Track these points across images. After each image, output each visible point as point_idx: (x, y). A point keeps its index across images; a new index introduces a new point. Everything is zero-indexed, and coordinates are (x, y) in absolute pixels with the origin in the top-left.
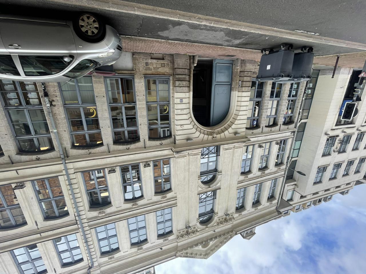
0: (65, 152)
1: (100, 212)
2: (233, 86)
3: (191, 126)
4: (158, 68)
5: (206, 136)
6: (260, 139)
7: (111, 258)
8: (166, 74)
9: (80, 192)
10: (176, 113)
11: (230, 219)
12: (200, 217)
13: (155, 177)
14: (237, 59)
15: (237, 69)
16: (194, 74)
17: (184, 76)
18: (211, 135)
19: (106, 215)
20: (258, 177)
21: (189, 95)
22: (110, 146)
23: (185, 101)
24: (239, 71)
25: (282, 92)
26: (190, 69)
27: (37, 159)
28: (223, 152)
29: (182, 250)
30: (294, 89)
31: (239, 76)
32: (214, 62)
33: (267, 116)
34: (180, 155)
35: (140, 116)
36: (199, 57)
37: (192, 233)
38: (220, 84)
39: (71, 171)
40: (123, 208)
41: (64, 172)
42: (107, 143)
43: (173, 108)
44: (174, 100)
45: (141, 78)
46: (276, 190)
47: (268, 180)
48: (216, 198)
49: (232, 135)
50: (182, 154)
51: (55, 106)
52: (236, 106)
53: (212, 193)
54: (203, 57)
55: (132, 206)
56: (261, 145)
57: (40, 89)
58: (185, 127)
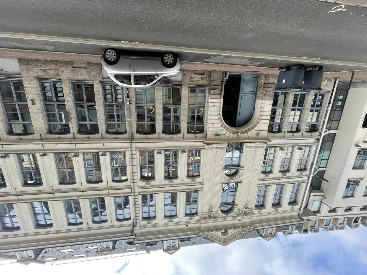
0: (132, 134)
1: (147, 183)
2: (257, 95)
3: (220, 125)
4: (199, 81)
5: (232, 134)
6: (282, 142)
7: (149, 223)
8: (204, 85)
9: (137, 165)
10: (209, 114)
11: (250, 214)
12: (222, 206)
13: (188, 163)
14: (262, 74)
15: (262, 82)
16: (225, 85)
17: (217, 87)
18: (236, 134)
19: (150, 186)
20: (279, 178)
21: (221, 101)
22: (160, 134)
23: (216, 105)
24: (263, 83)
25: (305, 102)
26: (222, 82)
27: (116, 137)
28: (246, 150)
29: (204, 231)
30: (318, 99)
31: (262, 88)
32: (242, 76)
33: (289, 122)
34: (209, 147)
35: (183, 115)
36: (230, 72)
37: (214, 218)
38: (246, 93)
39: (134, 149)
40: (162, 183)
41: (130, 149)
42: (158, 132)
43: (207, 110)
44: (208, 104)
45: (186, 88)
46: (298, 196)
47: (290, 183)
48: (237, 191)
49: (255, 136)
50: (211, 147)
51: (132, 104)
52: (259, 112)
53: (235, 185)
54: (233, 72)
55: (169, 183)
56: (283, 148)
57: (125, 93)
58: (215, 125)
